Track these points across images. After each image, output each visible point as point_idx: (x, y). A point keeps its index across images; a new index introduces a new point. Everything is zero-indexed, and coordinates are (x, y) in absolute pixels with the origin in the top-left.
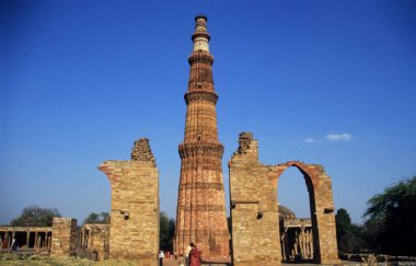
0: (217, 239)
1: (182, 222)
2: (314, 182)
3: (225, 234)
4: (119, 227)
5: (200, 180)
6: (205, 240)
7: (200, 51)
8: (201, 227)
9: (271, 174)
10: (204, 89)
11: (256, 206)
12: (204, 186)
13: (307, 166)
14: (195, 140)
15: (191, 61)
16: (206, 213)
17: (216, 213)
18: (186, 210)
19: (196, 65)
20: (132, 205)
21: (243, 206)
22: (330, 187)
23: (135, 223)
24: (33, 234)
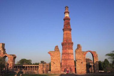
0: (72, 68)
1: (63, 63)
2: (94, 55)
3: (74, 66)
4: (52, 65)
5: (67, 52)
6: (69, 68)
7: (67, 17)
8: (68, 64)
9: (84, 54)
10: (68, 28)
11: (81, 61)
12: (68, 54)
13: (92, 52)
14: (66, 42)
15: (64, 20)
16: (69, 61)
17: (71, 61)
18: (64, 60)
19: (66, 21)
20: (55, 61)
21: (78, 61)
22: (97, 56)
23: (56, 65)
24: (26, 67)
